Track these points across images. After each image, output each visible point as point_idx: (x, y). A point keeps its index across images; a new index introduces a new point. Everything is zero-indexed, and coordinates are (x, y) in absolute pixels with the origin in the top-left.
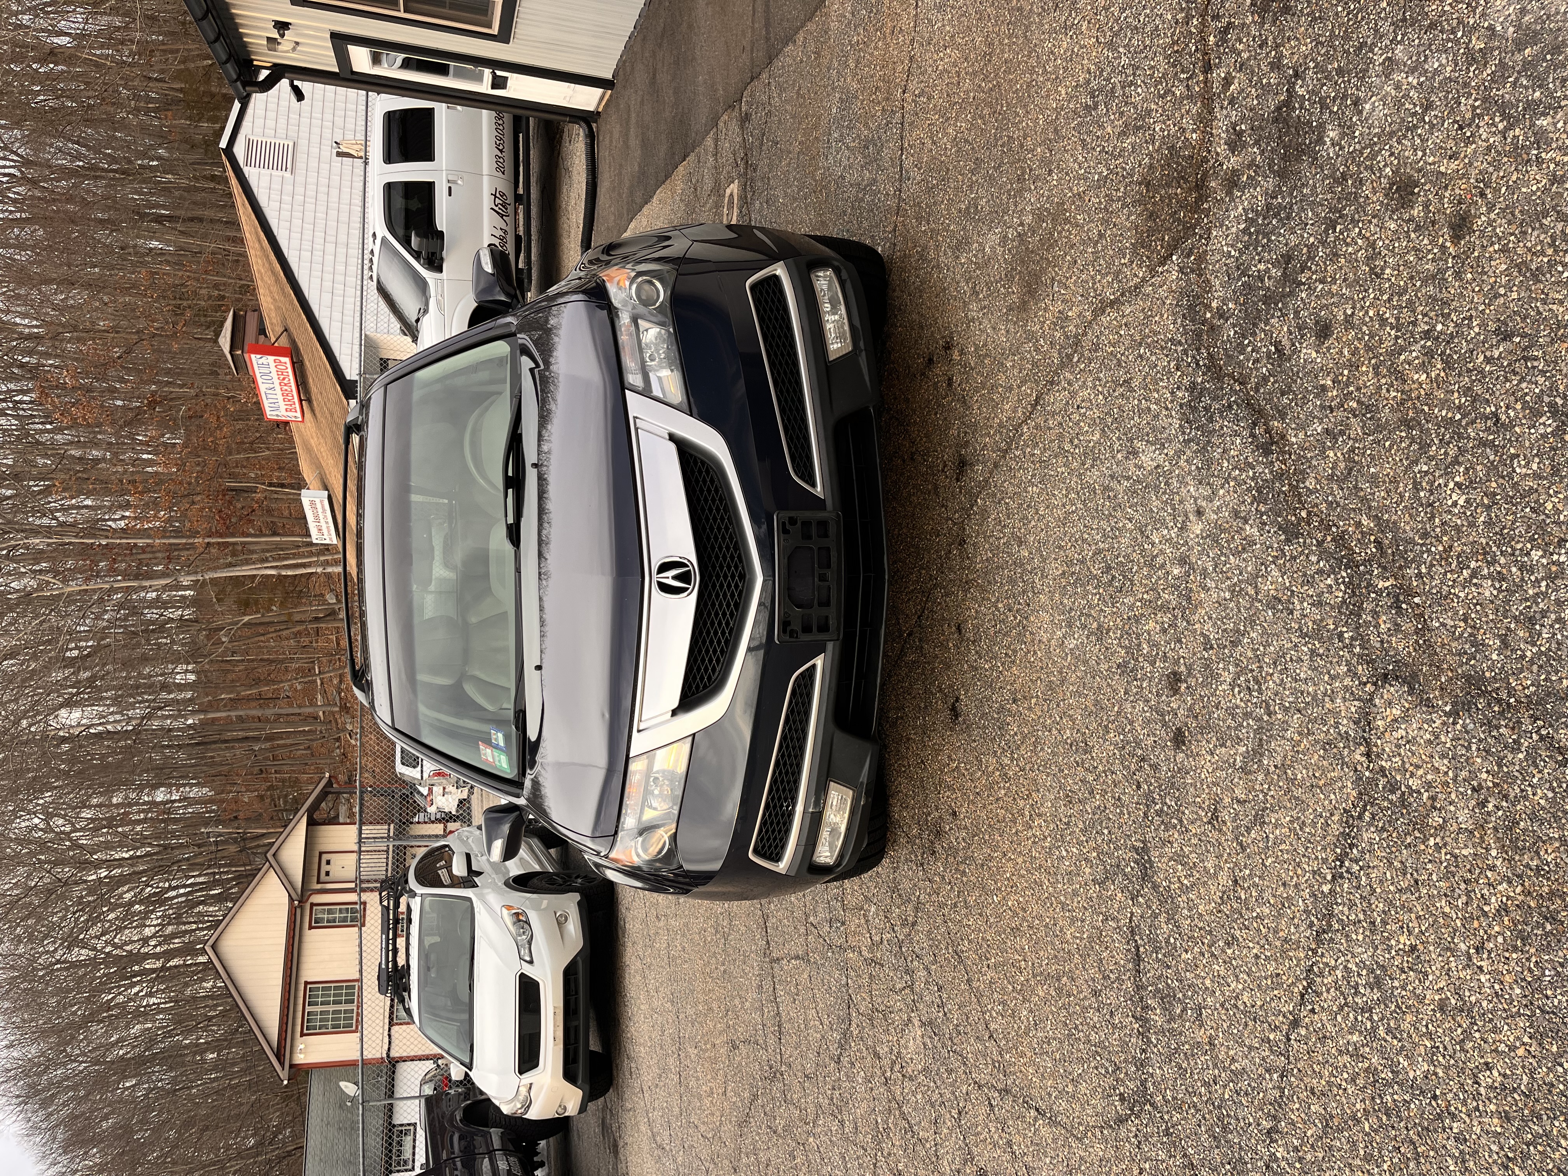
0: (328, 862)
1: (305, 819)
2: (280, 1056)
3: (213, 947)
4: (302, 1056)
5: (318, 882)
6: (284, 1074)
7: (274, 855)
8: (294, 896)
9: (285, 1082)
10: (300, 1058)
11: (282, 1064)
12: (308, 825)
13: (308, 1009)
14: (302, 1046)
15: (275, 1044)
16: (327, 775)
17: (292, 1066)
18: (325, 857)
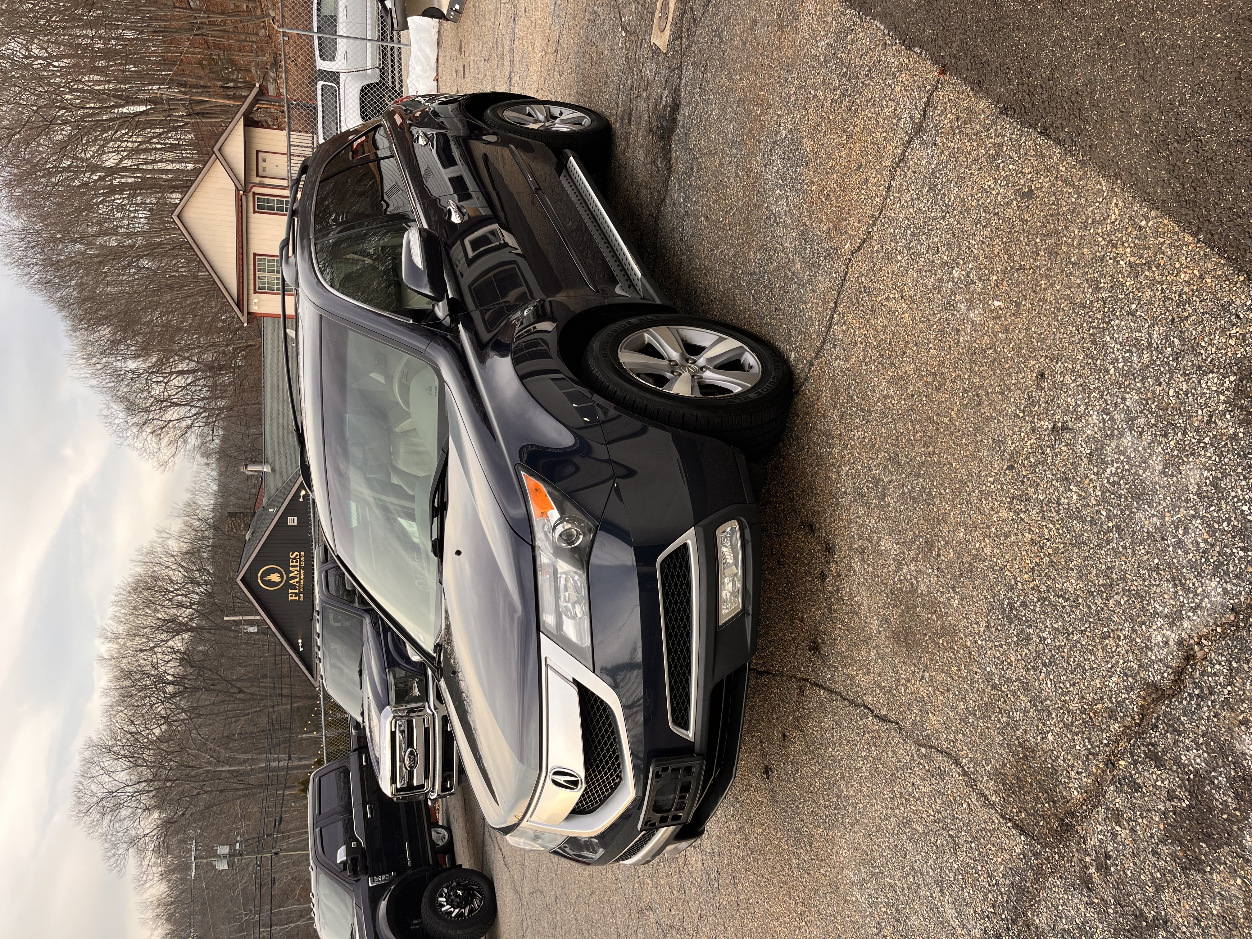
0: (264, 160)
1: (242, 121)
2: (239, 304)
3: (179, 216)
4: (256, 308)
5: (258, 176)
6: (244, 319)
7: (219, 150)
8: (240, 187)
9: (246, 325)
10: (255, 309)
11: (242, 311)
12: (245, 125)
13: (258, 274)
14: (256, 301)
15: (235, 296)
16: (258, 85)
17: (249, 313)
18: (261, 155)
